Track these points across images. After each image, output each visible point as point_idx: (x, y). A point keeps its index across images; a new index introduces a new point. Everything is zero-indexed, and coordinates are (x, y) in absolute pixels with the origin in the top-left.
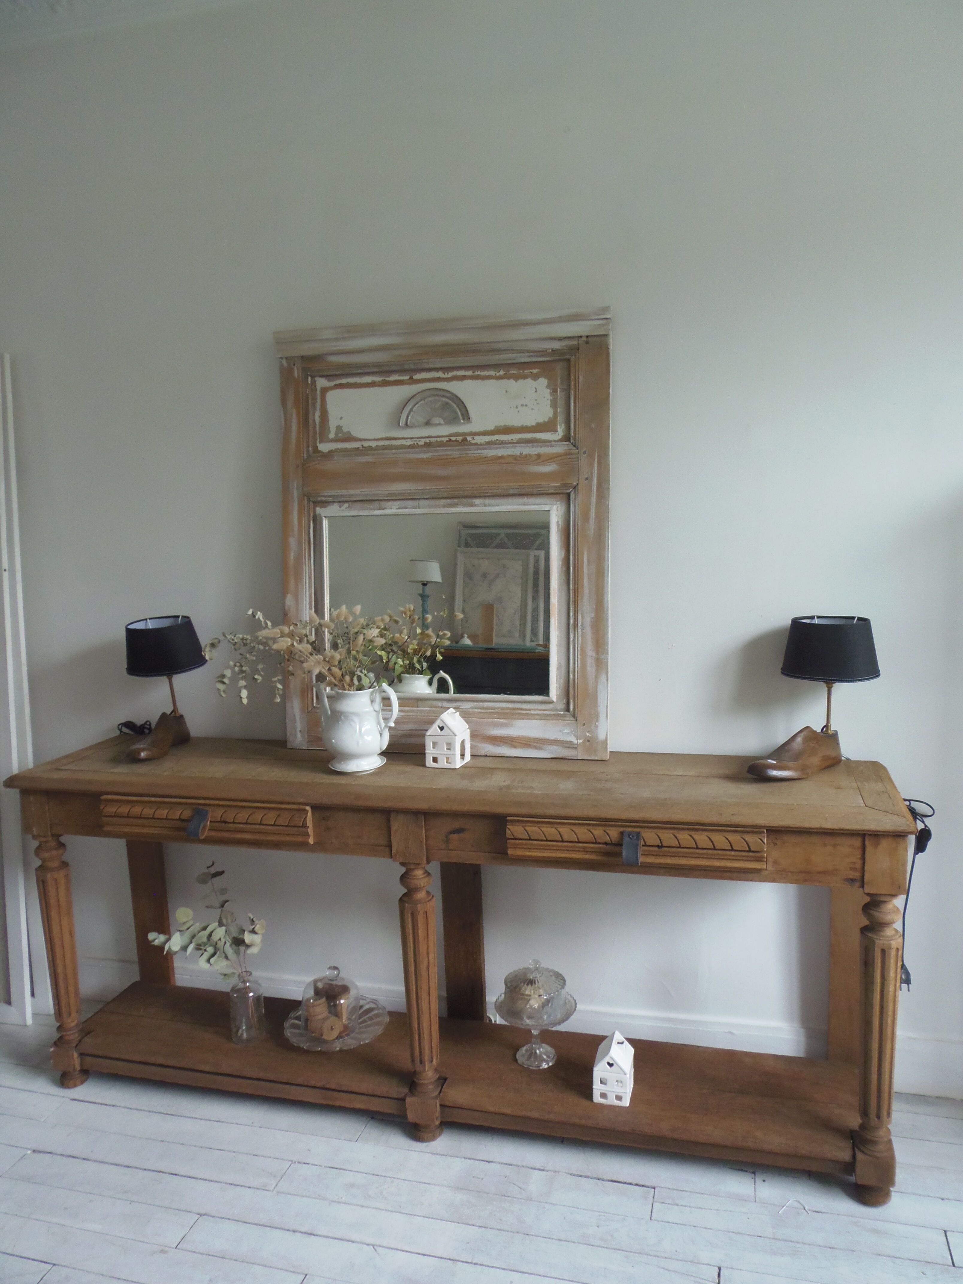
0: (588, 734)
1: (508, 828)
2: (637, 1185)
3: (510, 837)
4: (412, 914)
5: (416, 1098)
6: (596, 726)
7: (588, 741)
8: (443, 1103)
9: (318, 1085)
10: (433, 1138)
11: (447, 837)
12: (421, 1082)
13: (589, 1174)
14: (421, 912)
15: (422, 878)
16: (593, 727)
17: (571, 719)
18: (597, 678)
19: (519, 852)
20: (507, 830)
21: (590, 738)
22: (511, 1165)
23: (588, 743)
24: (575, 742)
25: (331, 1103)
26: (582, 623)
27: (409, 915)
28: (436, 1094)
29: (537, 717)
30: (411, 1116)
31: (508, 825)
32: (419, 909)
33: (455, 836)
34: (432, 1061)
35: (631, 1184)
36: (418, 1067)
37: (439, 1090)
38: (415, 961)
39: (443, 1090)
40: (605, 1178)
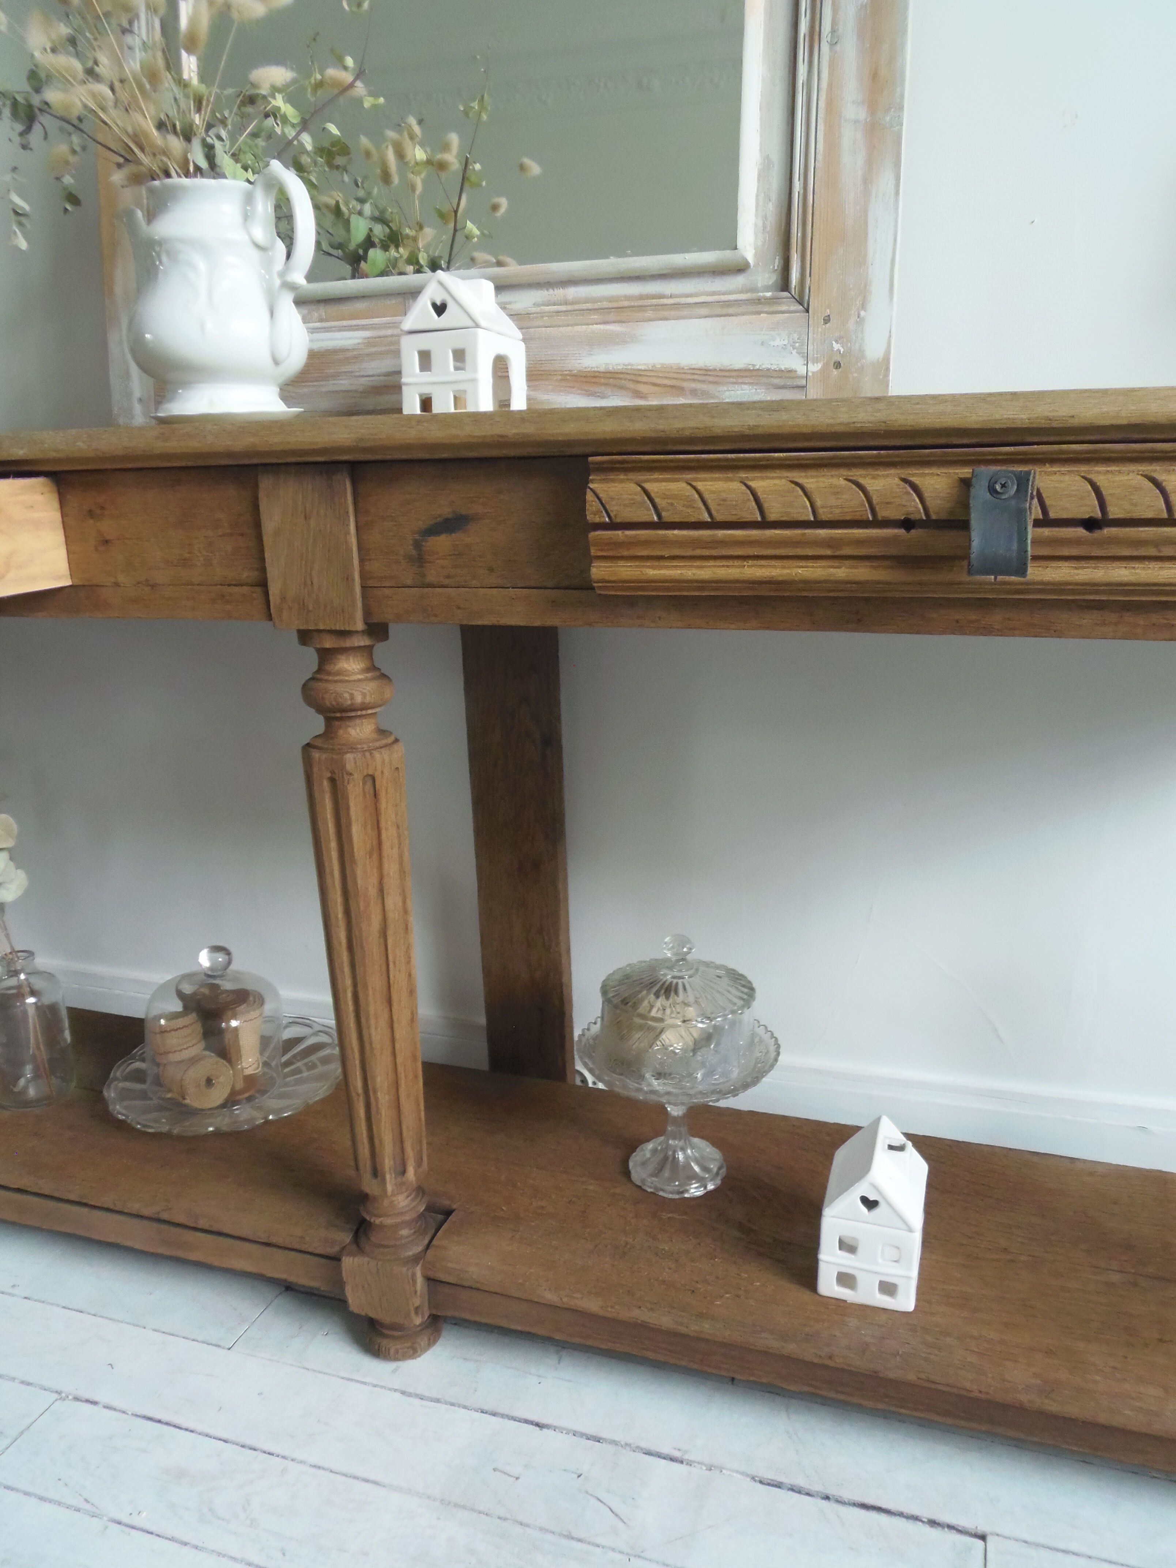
0: (836, 346)
1: (591, 489)
2: (933, 1523)
3: (597, 520)
4: (332, 780)
5: (366, 1259)
6: (860, 321)
7: (838, 365)
8: (431, 1274)
9: (146, 1212)
10: (413, 1352)
11: (417, 545)
12: (378, 1221)
13: (801, 1482)
14: (357, 777)
15: (360, 680)
16: (851, 325)
17: (793, 308)
18: (867, 180)
19: (626, 571)
20: (589, 496)
21: (842, 356)
22: (598, 1440)
23: (835, 372)
24: (801, 370)
25: (179, 1253)
26: (834, 23)
27: (326, 783)
28: (418, 1249)
29: (704, 311)
30: (356, 1301)
31: (592, 481)
32: (349, 767)
33: (442, 543)
34: (404, 1172)
35: (916, 1518)
36: (369, 1185)
37: (426, 1242)
38: (347, 912)
39: (434, 1242)
40: (846, 1495)
